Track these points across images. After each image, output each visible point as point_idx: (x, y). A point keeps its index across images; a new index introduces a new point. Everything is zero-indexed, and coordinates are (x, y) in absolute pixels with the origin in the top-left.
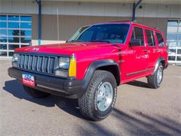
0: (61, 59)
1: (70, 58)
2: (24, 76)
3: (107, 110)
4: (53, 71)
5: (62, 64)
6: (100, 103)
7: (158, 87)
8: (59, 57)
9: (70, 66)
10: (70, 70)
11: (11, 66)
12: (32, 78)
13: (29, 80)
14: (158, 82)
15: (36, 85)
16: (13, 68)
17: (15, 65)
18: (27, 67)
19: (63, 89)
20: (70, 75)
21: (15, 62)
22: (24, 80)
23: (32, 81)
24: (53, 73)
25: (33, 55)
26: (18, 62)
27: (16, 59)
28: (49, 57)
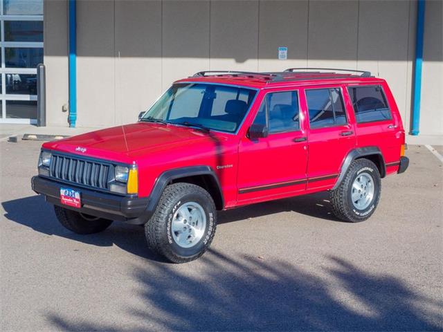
0: (118, 168)
1: (130, 167)
2: (63, 192)
4: (107, 185)
5: (120, 176)
6: (180, 235)
8: (115, 166)
9: (129, 178)
10: (129, 185)
11: (37, 174)
12: (77, 195)
13: (72, 198)
15: (82, 206)
16: (41, 177)
17: (45, 173)
18: (67, 178)
19: (120, 211)
20: (129, 192)
21: (44, 166)
22: (63, 198)
23: (77, 200)
24: (107, 187)
25: (77, 158)
26: (51, 167)
27: (46, 161)
28: (101, 164)
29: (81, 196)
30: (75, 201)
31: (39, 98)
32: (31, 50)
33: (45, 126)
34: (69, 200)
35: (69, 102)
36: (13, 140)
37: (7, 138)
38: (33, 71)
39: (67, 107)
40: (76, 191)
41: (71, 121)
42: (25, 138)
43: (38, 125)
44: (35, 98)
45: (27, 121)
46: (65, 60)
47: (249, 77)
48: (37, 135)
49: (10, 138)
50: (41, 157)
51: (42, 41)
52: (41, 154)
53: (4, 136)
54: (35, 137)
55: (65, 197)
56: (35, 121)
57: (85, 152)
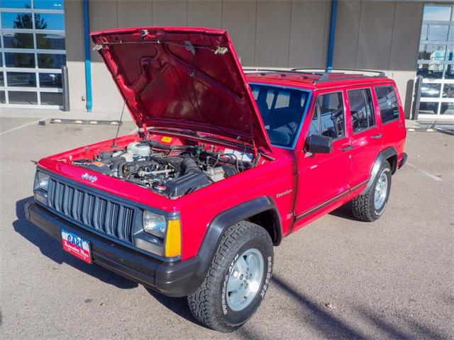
0: (148, 214)
1: (168, 217)
3: (248, 307)
4: (131, 238)
5: (150, 226)
7: (375, 218)
8: (143, 210)
10: (167, 245)
12: (86, 246)
13: (79, 248)
14: (378, 205)
15: (93, 262)
18: (71, 214)
20: (167, 255)
22: (66, 244)
23: (86, 252)
24: (130, 240)
25: (84, 188)
26: (49, 193)
27: (44, 184)
28: (121, 204)
29: (91, 248)
30: (82, 252)
31: (64, 90)
32: (58, 56)
33: (69, 110)
34: (75, 249)
35: (87, 94)
36: (42, 123)
37: (38, 122)
38: (59, 71)
39: (85, 97)
40: (84, 239)
41: (88, 107)
42: (52, 121)
43: (64, 110)
44: (61, 90)
45: (57, 107)
46: (82, 64)
47: (282, 75)
48: (62, 120)
49: (40, 122)
50: (37, 179)
51: (65, 49)
52: (37, 175)
53: (35, 120)
54: (60, 121)
55: (69, 243)
56: (62, 107)
57: (96, 182)
